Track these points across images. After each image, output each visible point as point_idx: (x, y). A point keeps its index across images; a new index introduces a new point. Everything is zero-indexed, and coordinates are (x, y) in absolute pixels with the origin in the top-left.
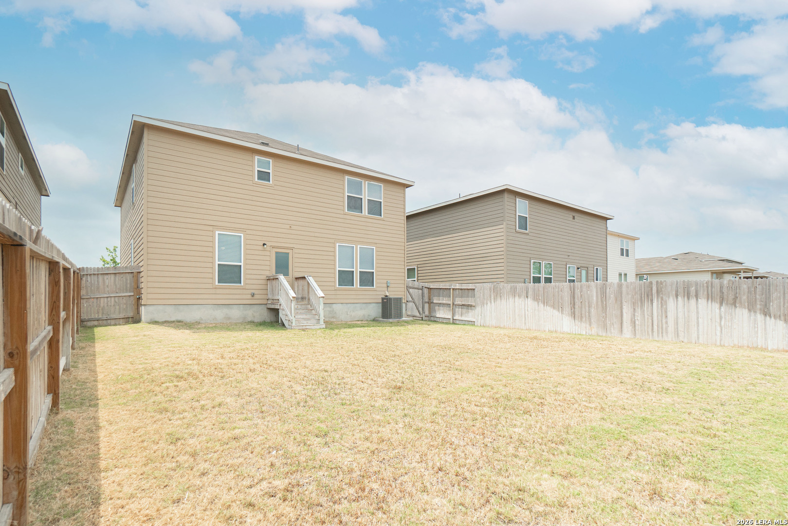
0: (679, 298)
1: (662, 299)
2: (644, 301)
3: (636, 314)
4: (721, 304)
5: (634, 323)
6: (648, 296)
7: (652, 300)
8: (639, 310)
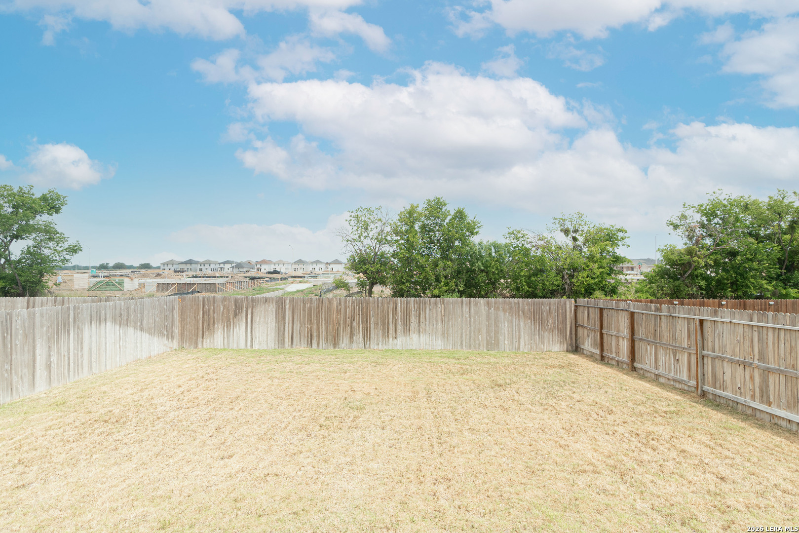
0: (93, 323)
1: (78, 328)
2: (61, 332)
3: (52, 353)
4: (120, 327)
5: (49, 367)
6: (65, 326)
7: (68, 331)
8: (55, 348)
